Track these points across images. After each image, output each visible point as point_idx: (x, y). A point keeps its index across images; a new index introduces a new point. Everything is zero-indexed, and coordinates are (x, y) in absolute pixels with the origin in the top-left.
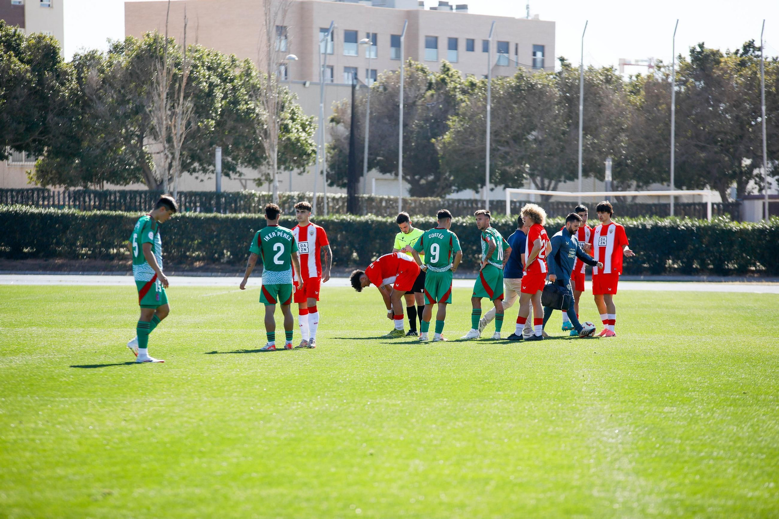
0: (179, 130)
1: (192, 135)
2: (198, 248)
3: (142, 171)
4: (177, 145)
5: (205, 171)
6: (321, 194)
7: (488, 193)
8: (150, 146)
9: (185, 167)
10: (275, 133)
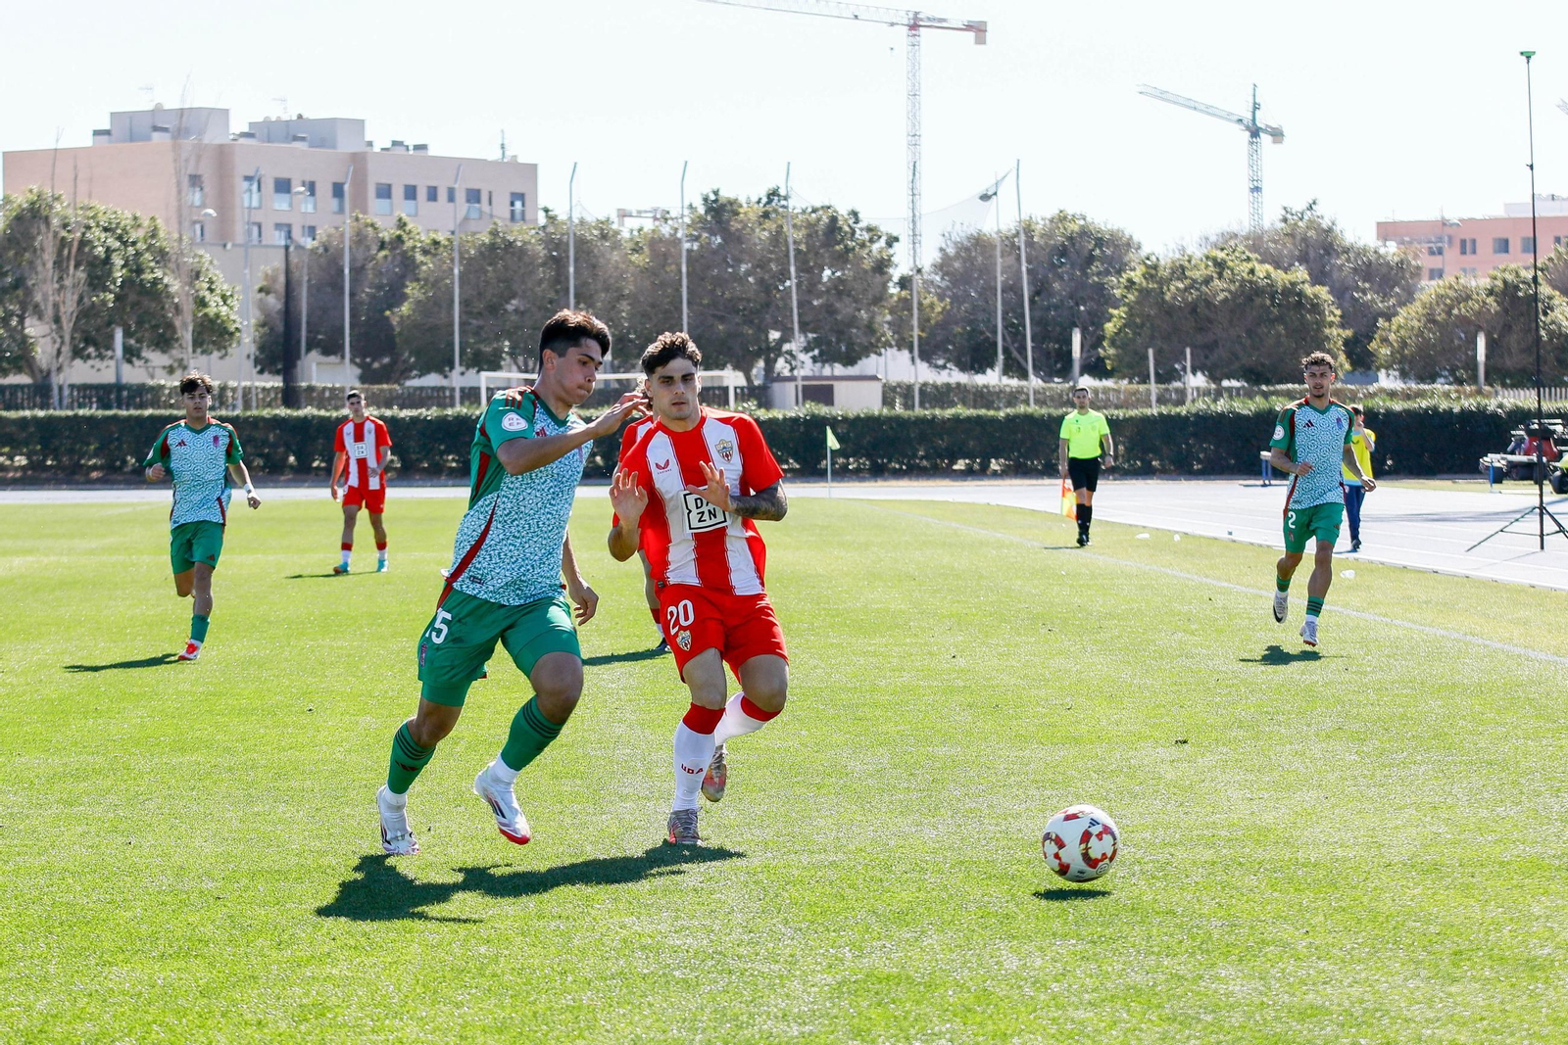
0: (69, 308)
1: (86, 313)
2: (96, 455)
3: (22, 359)
4: (67, 326)
5: (101, 357)
6: (248, 384)
7: (459, 378)
8: (33, 329)
9: (77, 353)
10: (188, 307)
